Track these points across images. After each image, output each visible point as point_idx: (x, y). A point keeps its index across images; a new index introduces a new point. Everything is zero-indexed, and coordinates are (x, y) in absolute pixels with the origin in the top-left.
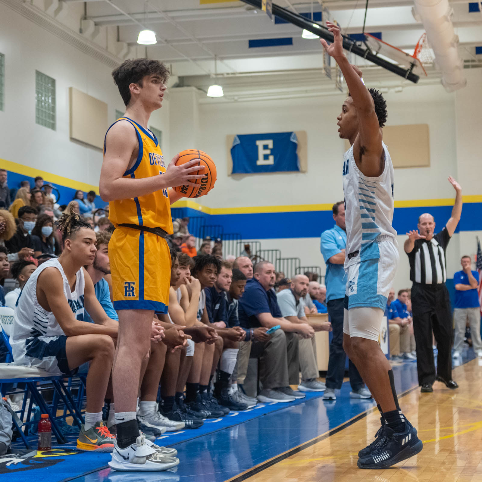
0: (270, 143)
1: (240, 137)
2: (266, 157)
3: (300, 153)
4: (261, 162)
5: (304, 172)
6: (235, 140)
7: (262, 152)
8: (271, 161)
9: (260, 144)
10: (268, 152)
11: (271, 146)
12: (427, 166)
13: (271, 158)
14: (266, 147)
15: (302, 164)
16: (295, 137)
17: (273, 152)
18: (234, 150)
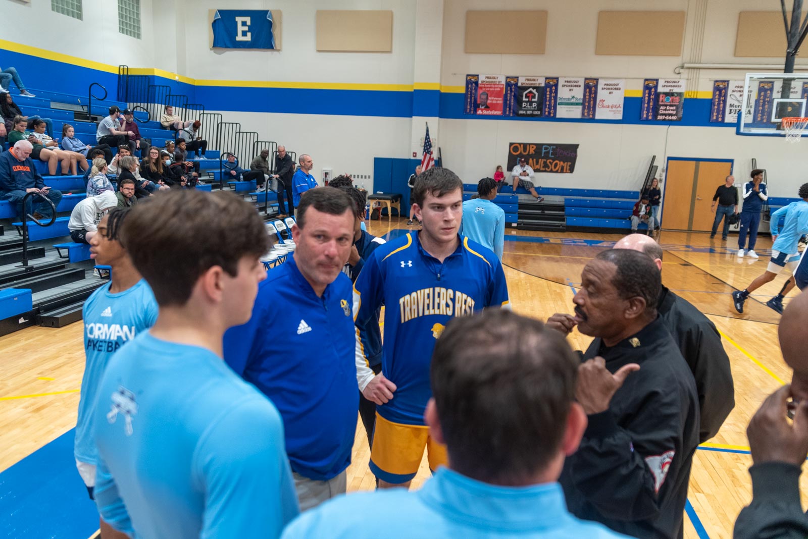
0: (248, 20)
1: (220, 12)
2: (244, 34)
3: (276, 32)
4: (240, 38)
5: (279, 51)
6: (216, 14)
7: (240, 29)
8: (248, 38)
9: (239, 20)
10: (246, 28)
11: (249, 23)
12: (390, 52)
13: (249, 34)
14: (244, 24)
15: (276, 42)
16: (271, 16)
17: (251, 29)
18: (215, 24)
